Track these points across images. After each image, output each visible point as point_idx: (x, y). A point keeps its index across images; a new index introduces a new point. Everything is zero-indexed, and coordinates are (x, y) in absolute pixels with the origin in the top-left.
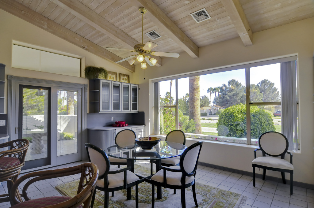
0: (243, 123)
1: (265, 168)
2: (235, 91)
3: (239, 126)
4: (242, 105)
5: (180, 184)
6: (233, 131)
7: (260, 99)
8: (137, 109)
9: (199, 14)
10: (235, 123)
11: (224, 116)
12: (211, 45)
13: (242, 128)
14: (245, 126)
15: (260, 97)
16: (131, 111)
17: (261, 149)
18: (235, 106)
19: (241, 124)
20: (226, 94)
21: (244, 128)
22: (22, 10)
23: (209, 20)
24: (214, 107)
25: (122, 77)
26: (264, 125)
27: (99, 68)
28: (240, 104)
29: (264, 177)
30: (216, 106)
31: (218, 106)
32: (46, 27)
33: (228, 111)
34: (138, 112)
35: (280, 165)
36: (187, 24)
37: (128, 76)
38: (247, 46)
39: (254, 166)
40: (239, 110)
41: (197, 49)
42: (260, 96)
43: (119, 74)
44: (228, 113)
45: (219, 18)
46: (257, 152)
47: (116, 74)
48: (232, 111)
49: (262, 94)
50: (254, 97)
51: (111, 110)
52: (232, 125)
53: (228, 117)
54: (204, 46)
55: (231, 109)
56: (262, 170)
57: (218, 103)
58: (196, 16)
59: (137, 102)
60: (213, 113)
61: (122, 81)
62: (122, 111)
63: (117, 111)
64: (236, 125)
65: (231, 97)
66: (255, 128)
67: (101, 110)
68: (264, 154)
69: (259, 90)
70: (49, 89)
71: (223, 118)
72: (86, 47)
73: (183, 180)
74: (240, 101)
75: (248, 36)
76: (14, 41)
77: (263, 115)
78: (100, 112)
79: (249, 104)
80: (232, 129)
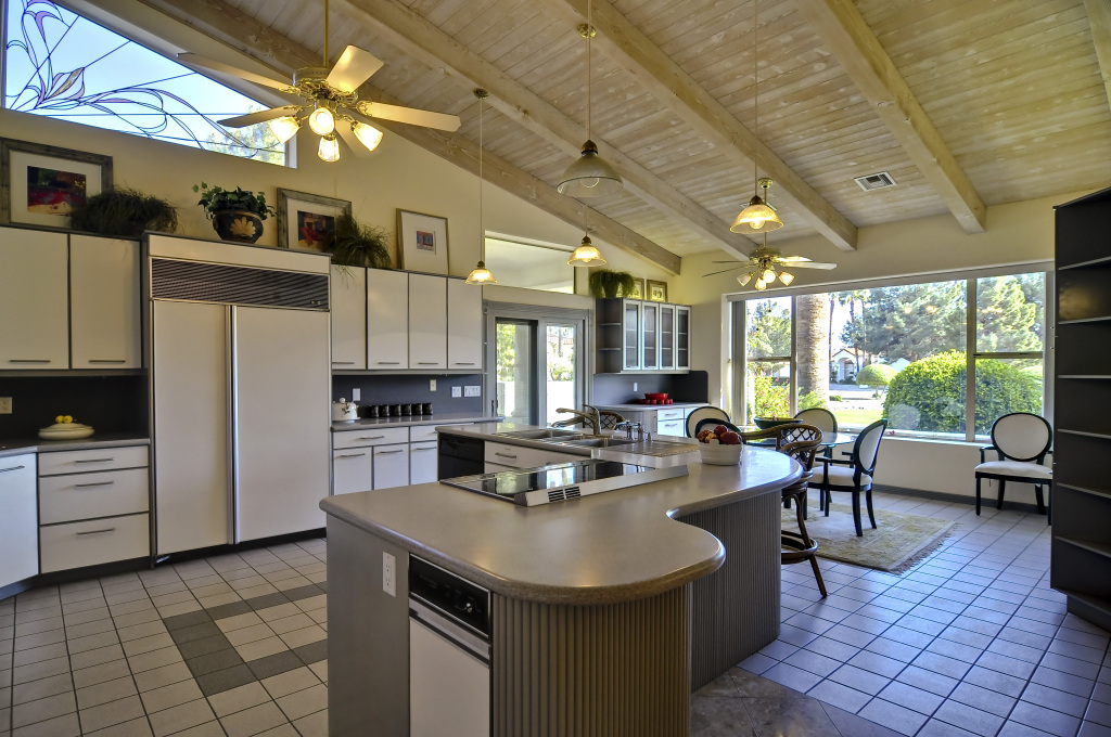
0: (958, 401)
1: (1003, 479)
2: (928, 297)
3: (947, 408)
4: (955, 354)
5: (853, 484)
6: (929, 421)
7: (1025, 328)
8: (687, 365)
9: (873, 179)
10: (936, 402)
11: (904, 382)
12: (888, 224)
13: (955, 413)
14: (962, 411)
15: (1026, 317)
16: (676, 368)
17: (996, 447)
18: (935, 358)
19: (952, 403)
20: (892, 309)
21: (959, 413)
22: (501, 171)
23: (892, 188)
24: (844, 354)
25: (653, 289)
26: (1015, 406)
27: (617, 271)
28: (951, 352)
29: (1000, 504)
30: (853, 350)
31: (860, 352)
32: (534, 197)
33: (916, 370)
34: (690, 371)
35: (1029, 471)
36: (841, 191)
37: (663, 284)
38: (970, 233)
39: (979, 475)
40: (946, 367)
41: (854, 231)
42: (1023, 315)
43: (648, 281)
44: (916, 375)
45: (912, 185)
46: (986, 452)
47: (643, 283)
48: (928, 371)
49: (1034, 309)
50: (1003, 319)
51: (641, 368)
52: (927, 406)
53: (915, 385)
54: (872, 226)
55: (926, 366)
56: (995, 483)
57: (860, 339)
58: (867, 182)
59: (687, 347)
60: (840, 377)
61: (654, 298)
62: (659, 368)
63: (651, 370)
64: (938, 406)
65: (909, 320)
66: (990, 413)
67: (625, 368)
68: (1002, 456)
69: (1022, 294)
70: (534, 324)
71: (901, 388)
72: (594, 228)
73: (857, 478)
74: (944, 333)
75: (975, 220)
76: (487, 233)
77: (1013, 381)
78: (622, 373)
79: (973, 355)
80: (927, 416)
